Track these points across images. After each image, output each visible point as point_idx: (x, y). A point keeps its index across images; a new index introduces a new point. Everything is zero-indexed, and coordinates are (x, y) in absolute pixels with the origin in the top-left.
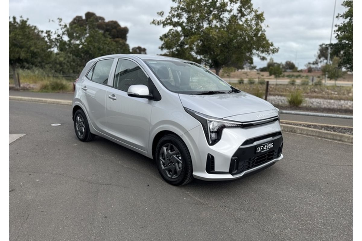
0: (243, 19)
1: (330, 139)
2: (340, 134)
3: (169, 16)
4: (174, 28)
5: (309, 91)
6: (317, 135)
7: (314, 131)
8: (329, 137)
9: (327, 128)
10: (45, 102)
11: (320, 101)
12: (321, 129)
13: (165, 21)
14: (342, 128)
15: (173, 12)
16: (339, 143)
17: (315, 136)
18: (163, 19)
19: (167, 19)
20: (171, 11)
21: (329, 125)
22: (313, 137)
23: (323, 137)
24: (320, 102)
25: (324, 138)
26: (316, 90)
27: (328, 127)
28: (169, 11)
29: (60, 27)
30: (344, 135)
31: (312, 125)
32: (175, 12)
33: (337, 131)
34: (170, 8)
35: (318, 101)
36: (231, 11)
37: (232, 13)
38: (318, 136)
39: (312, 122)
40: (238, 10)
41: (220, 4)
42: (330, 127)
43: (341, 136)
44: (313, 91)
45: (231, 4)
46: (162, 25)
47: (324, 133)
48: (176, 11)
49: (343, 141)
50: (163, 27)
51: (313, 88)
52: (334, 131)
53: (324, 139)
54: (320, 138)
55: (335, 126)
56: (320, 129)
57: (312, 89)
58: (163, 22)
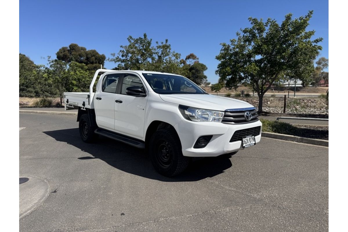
10: (37, 112)
18: (115, 58)
19: (117, 58)
20: (119, 53)
29: (48, 62)
45: (158, 49)
46: (113, 62)
50: (115, 63)
58: (114, 60)
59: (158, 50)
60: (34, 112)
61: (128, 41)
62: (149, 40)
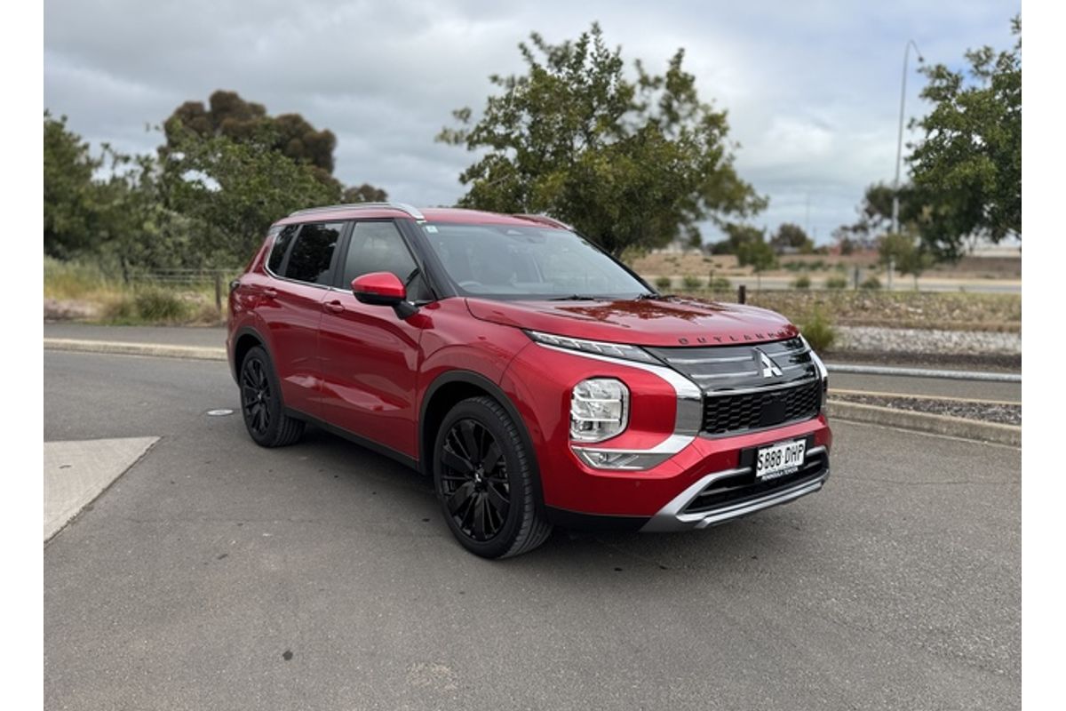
0: (676, 128)
1: (908, 428)
2: (931, 415)
3: (485, 120)
4: (498, 153)
5: (847, 307)
6: (876, 419)
7: (869, 410)
8: (905, 422)
9: (899, 402)
11: (879, 334)
12: (885, 406)
13: (474, 133)
14: (935, 402)
15: (494, 110)
16: (927, 438)
17: (873, 422)
18: (469, 128)
19: (479, 130)
20: (490, 109)
21: (904, 396)
22: (868, 425)
23: (890, 425)
24: (878, 337)
25: (894, 425)
26: (868, 303)
27: (900, 399)
28: (485, 107)
30: (940, 416)
31: (864, 396)
32: (499, 110)
33: (922, 408)
34: (486, 100)
35: (873, 334)
36: (643, 108)
37: (646, 114)
38: (879, 423)
39: (862, 389)
40: (661, 105)
41: (617, 90)
42: (907, 399)
43: (933, 421)
44: (857, 306)
45: (643, 89)
46: (466, 145)
47: (892, 413)
48: (502, 107)
49: (937, 432)
50: (469, 149)
51: (858, 299)
52: (916, 409)
53: (893, 429)
54: (883, 428)
55: (917, 396)
56: (881, 405)
57: (856, 302)
58: (470, 138)
59: (646, 92)
60: (138, 349)
61: (524, 57)
62: (612, 51)
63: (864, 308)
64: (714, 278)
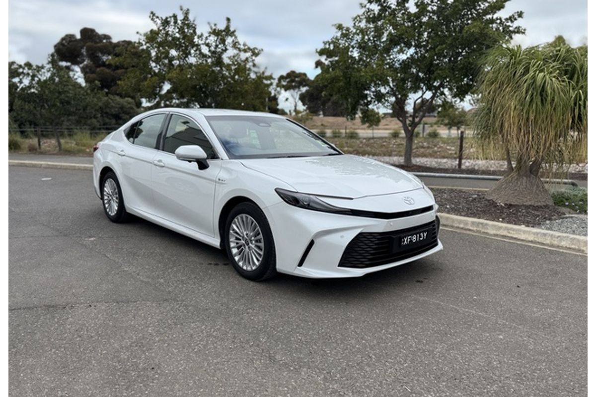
59: (211, 38)
61: (152, 21)
63: (423, 147)
64: (348, 131)
